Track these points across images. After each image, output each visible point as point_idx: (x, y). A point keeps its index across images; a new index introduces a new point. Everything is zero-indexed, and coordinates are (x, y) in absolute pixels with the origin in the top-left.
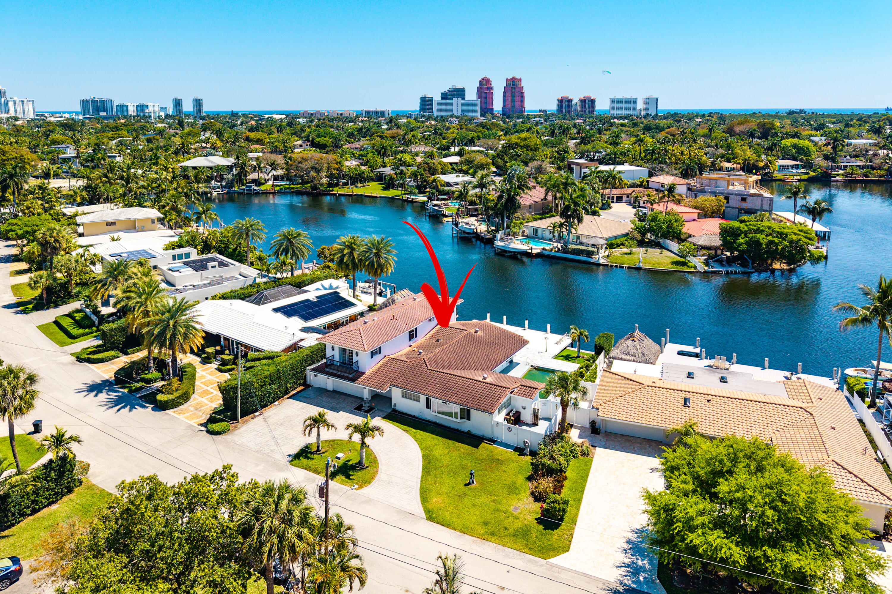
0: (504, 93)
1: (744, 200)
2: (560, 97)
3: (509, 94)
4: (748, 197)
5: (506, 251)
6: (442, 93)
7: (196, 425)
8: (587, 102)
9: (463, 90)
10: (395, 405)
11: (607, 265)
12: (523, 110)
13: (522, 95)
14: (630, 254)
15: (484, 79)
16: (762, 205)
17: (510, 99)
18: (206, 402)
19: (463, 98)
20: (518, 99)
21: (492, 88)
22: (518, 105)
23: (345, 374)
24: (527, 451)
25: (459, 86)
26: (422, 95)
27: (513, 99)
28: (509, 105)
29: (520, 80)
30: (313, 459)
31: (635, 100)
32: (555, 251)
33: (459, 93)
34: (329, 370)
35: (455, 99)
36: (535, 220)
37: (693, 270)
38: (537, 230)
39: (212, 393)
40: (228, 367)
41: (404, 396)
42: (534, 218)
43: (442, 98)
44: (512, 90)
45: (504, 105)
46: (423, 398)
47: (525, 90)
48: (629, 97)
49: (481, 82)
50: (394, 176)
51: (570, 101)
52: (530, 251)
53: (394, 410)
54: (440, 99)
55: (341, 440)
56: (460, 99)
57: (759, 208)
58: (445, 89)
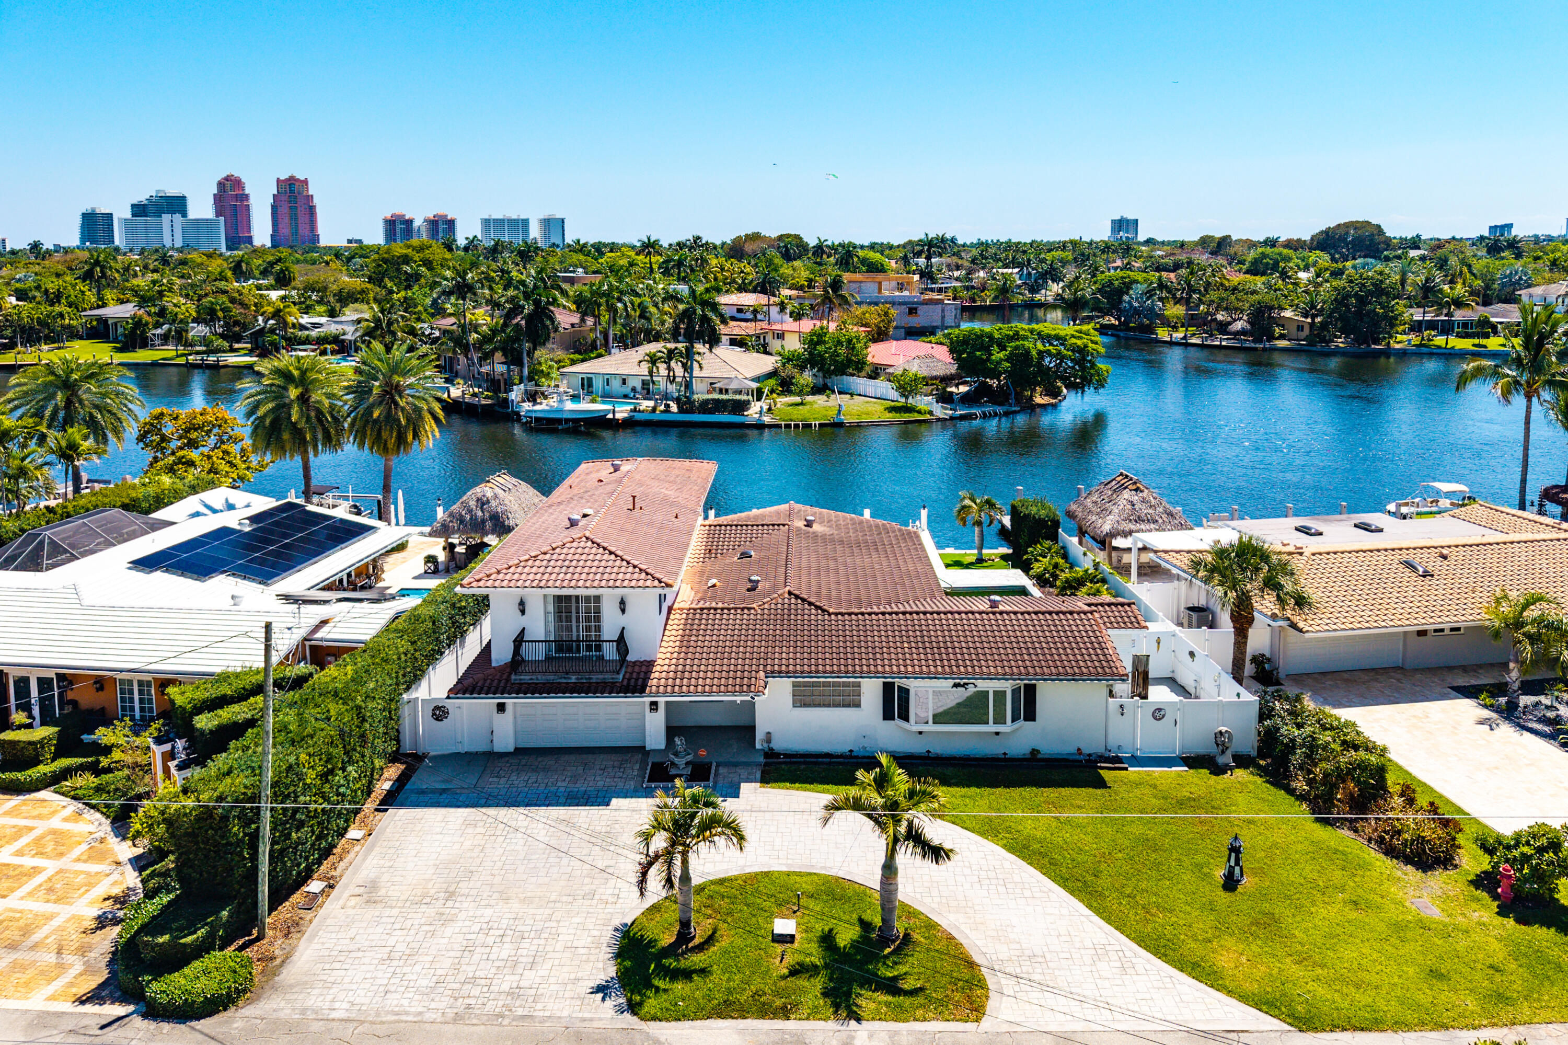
0: (274, 208)
1: (912, 311)
2: (389, 216)
3: (284, 209)
4: (920, 307)
5: (559, 421)
6: (133, 206)
7: (68, 1007)
8: (440, 223)
9: (182, 200)
10: (769, 737)
11: (779, 426)
12: (315, 238)
13: (312, 211)
14: (802, 404)
15: (227, 179)
16: (943, 317)
17: (287, 220)
18: (37, 906)
19: (184, 214)
20: (303, 219)
21: (247, 197)
22: (304, 231)
23: (595, 678)
24: (1227, 759)
25: (172, 191)
26: (86, 207)
27: (294, 218)
28: (285, 231)
29: (305, 182)
30: (704, 972)
31: (525, 223)
32: (662, 412)
33: (177, 204)
34: (526, 678)
35: (166, 218)
36: (573, 362)
37: (928, 417)
38: (590, 380)
39: (36, 870)
40: (43, 769)
41: (802, 699)
42: (572, 360)
43: (134, 215)
44: (290, 202)
45: (274, 231)
46: (871, 690)
47: (316, 201)
48: (514, 217)
49: (221, 185)
50: (146, 318)
51: (410, 222)
52: (610, 416)
53: (770, 754)
54: (129, 216)
55: (721, 882)
56: (177, 217)
57: (939, 323)
58: (142, 197)
